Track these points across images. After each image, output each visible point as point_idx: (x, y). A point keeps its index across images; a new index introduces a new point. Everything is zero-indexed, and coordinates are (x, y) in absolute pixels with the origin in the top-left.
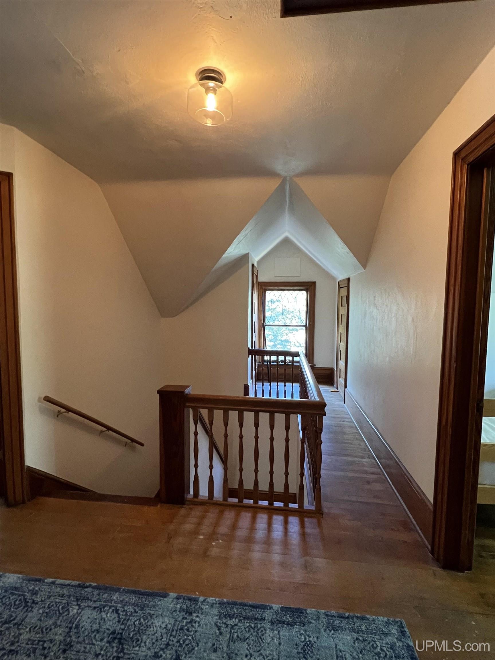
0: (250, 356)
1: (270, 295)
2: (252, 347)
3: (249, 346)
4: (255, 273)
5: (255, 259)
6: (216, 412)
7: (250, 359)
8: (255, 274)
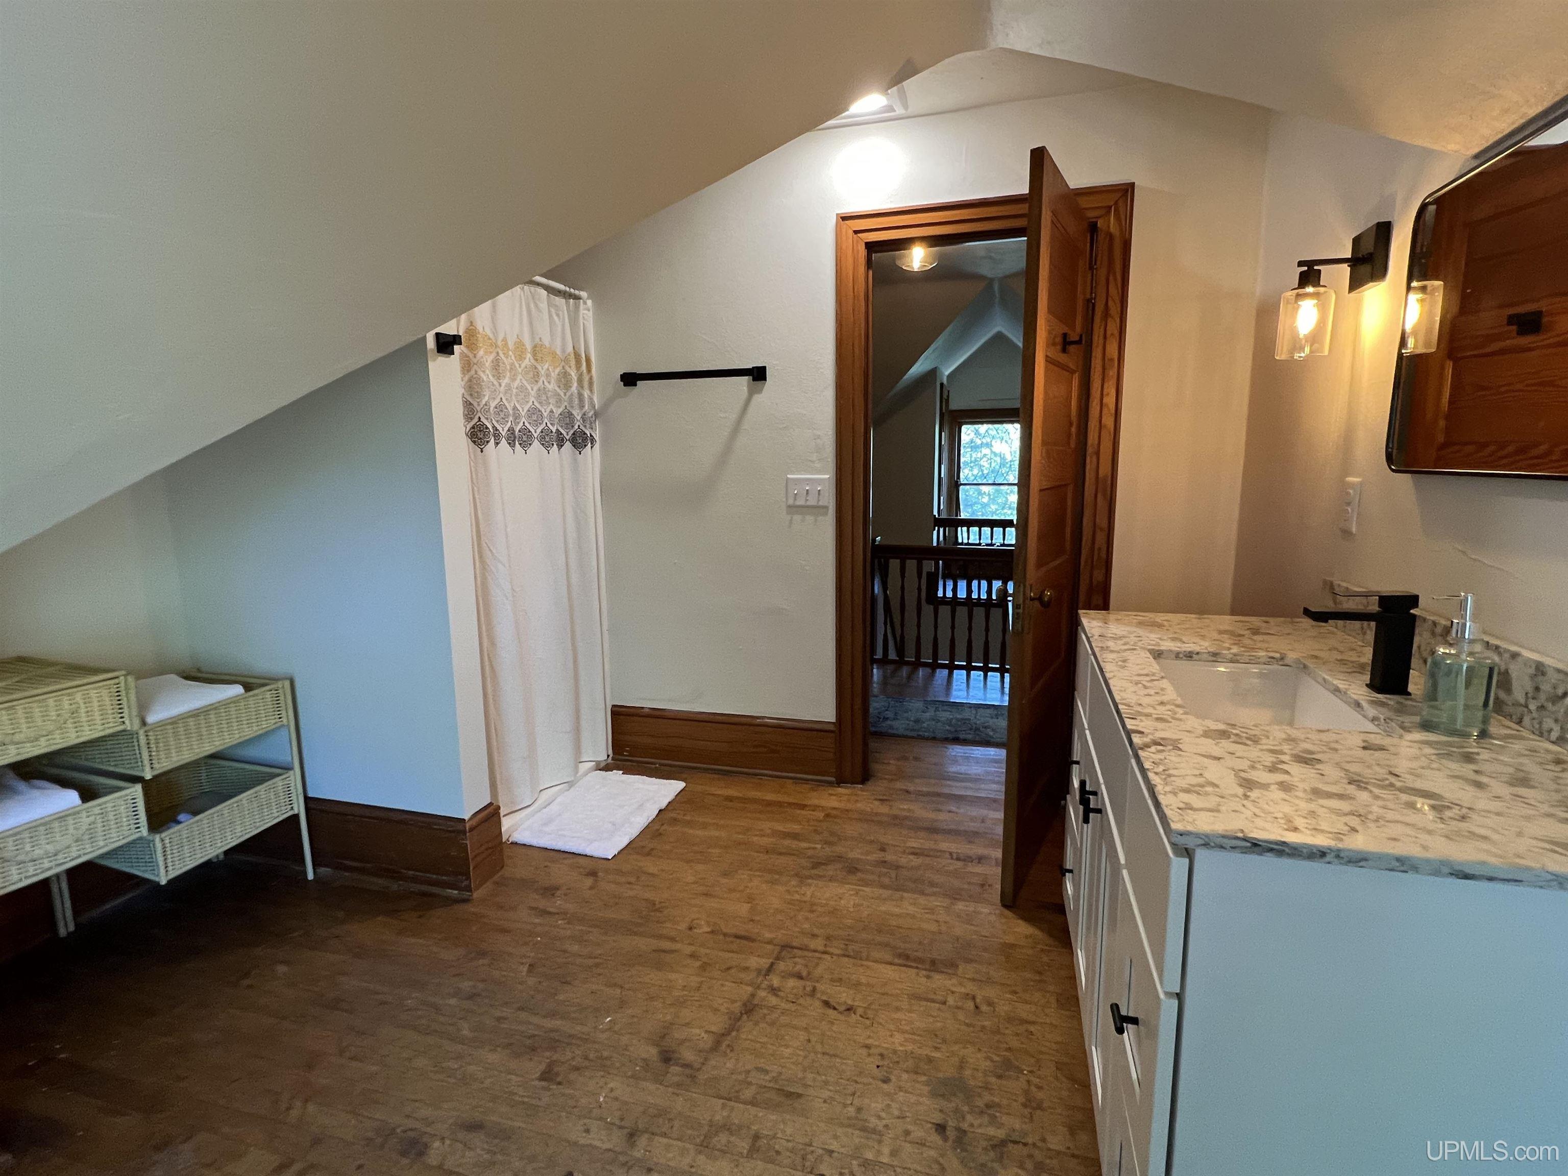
0: (936, 528)
1: (968, 432)
2: (939, 515)
3: (935, 513)
4: (945, 396)
5: (943, 370)
6: (908, 562)
7: (935, 533)
8: (945, 400)
